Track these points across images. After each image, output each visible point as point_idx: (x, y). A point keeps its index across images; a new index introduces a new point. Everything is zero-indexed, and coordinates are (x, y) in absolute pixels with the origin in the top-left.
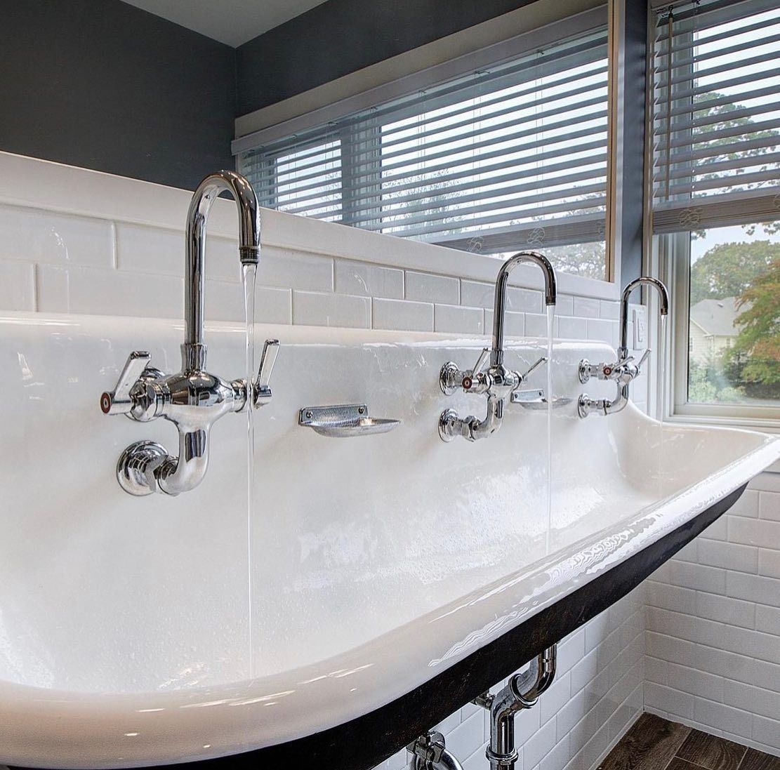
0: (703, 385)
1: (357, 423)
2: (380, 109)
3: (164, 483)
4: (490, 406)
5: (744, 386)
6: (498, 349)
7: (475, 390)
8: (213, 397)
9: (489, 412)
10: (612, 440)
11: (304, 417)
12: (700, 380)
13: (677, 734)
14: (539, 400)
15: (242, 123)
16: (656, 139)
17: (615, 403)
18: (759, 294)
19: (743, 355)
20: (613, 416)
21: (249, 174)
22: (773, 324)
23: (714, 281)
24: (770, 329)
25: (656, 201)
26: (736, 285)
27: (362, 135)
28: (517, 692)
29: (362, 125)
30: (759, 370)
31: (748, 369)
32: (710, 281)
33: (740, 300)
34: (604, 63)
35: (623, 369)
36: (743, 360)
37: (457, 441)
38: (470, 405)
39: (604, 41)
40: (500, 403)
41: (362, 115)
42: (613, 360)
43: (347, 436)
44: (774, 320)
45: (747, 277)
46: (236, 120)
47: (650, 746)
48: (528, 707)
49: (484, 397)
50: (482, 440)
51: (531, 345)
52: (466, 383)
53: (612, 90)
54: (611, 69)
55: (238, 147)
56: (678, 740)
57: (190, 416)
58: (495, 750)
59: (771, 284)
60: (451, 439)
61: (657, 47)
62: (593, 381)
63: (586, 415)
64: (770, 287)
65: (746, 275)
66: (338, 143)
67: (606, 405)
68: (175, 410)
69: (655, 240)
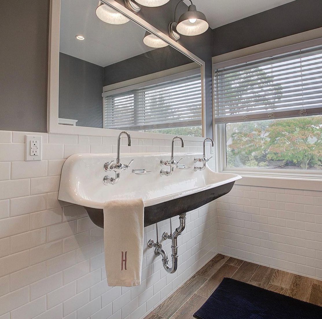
0: (253, 161)
1: (143, 172)
2: (145, 87)
3: (112, 182)
4: (171, 168)
5: (268, 161)
6: (172, 156)
7: (167, 165)
8: (120, 167)
9: (171, 170)
10: (203, 178)
11: (133, 171)
12: (252, 160)
13: (226, 258)
14: (184, 167)
15: (105, 88)
16: (215, 100)
17: (202, 168)
18: (270, 130)
19: (267, 151)
20: (202, 171)
21: (107, 102)
22: (276, 140)
23: (256, 125)
24: (275, 141)
25: (216, 116)
26: (264, 127)
27: (140, 94)
28: (177, 231)
29: (140, 91)
30: (272, 156)
31: (268, 156)
32: (255, 125)
33: (264, 132)
34: (200, 81)
35: (204, 159)
36: (267, 152)
37: (164, 176)
38: (166, 168)
39: (200, 76)
40: (173, 168)
41: (140, 88)
42: (202, 157)
43: (142, 175)
44: (276, 139)
45: (267, 124)
46: (103, 87)
47: (218, 261)
48: (180, 235)
49: (170, 166)
50: (169, 176)
51: (184, 154)
52: (166, 164)
53: (202, 92)
54: (202, 83)
55: (103, 95)
56: (226, 260)
57: (118, 171)
58: (173, 246)
59: (274, 127)
60: (163, 176)
61: (215, 78)
62: (198, 162)
63: (196, 171)
64: (274, 128)
65: (267, 123)
66: (133, 95)
67: (200, 168)
68: (116, 170)
69: (216, 125)
